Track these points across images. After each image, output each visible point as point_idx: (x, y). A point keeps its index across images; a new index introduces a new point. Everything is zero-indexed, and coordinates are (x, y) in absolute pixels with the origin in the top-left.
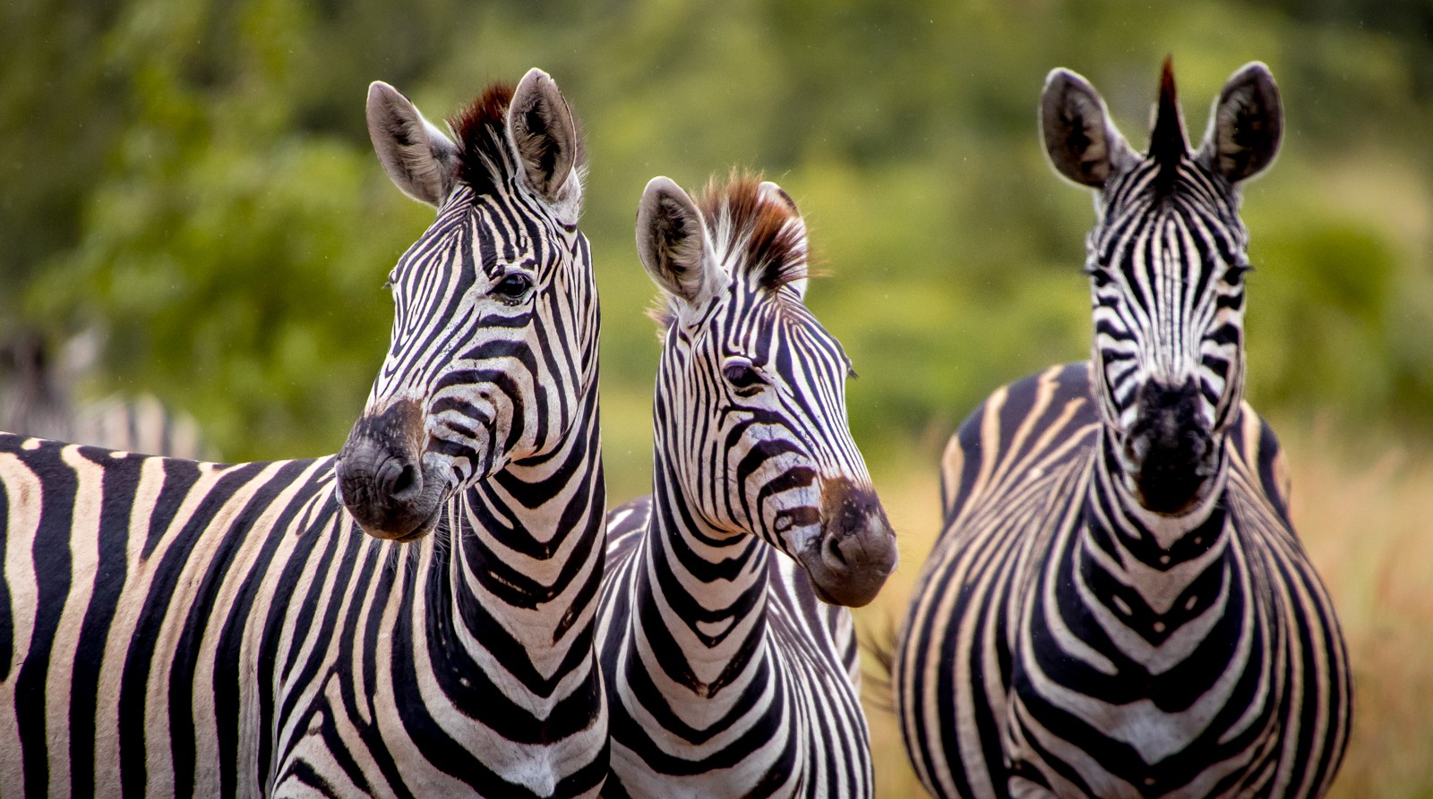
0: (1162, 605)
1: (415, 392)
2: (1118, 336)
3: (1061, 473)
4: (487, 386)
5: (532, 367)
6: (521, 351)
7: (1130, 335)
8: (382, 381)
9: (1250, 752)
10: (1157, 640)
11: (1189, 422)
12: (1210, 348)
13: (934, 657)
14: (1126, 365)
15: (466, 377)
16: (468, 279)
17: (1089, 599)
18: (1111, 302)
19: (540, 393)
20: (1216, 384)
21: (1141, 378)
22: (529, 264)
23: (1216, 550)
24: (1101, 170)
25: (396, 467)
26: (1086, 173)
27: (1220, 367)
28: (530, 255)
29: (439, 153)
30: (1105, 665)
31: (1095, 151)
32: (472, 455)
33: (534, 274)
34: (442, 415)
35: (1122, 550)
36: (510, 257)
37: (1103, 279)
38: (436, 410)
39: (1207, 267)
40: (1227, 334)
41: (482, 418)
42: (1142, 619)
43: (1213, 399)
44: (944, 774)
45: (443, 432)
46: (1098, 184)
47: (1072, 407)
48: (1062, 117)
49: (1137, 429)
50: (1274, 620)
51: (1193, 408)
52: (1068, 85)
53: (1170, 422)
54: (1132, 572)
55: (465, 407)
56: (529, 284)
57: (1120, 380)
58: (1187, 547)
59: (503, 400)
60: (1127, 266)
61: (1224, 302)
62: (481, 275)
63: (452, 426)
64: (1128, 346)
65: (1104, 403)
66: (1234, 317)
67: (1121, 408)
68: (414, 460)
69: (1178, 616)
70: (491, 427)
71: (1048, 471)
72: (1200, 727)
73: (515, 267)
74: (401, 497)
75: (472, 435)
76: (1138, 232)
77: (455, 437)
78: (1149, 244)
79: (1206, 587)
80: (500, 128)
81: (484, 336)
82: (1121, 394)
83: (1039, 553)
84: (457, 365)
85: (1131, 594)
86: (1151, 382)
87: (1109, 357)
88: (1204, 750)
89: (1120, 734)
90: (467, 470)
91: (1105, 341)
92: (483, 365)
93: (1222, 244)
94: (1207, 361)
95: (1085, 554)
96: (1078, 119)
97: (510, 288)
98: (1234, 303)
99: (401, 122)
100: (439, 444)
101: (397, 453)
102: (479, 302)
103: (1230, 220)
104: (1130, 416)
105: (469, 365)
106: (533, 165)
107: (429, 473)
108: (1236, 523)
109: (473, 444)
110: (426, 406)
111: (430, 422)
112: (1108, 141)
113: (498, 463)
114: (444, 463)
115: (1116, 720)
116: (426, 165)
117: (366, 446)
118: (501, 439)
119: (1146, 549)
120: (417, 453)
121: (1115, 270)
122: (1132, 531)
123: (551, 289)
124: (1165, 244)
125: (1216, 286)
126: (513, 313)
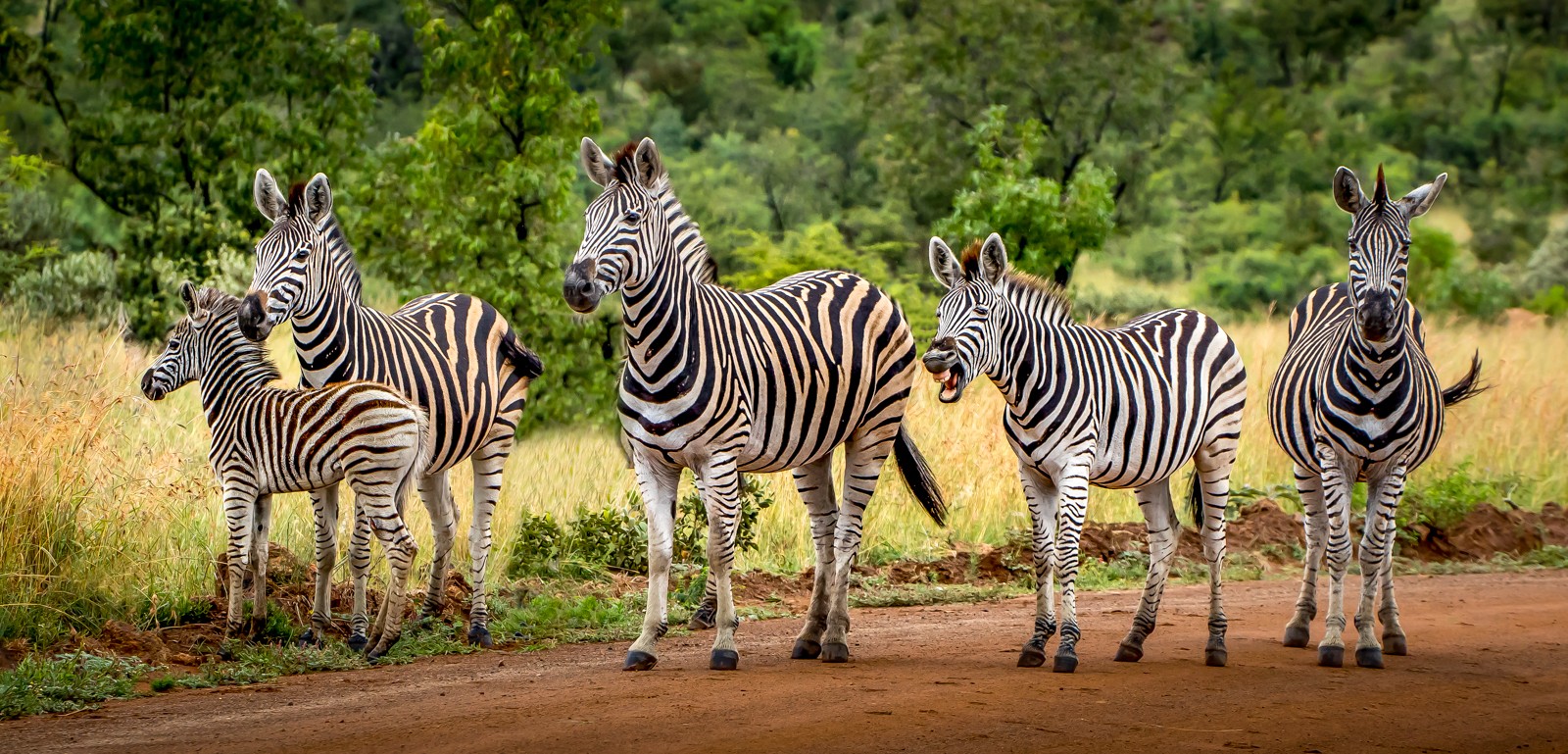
0: (1378, 377)
1: (593, 255)
2: (1359, 271)
3: (1339, 325)
4: (620, 256)
5: (637, 250)
6: (634, 243)
7: (1363, 271)
8: (581, 250)
9: (1410, 435)
10: (1376, 390)
11: (1385, 307)
12: (1394, 278)
13: (1285, 394)
14: (1362, 283)
15: (613, 251)
16: (616, 214)
17: (1350, 374)
18: (1357, 258)
19: (639, 260)
20: (1396, 292)
21: (1367, 288)
22: (639, 210)
23: (1400, 355)
24: (1356, 206)
25: (584, 282)
26: (1349, 207)
27: (1398, 286)
28: (640, 207)
29: (607, 166)
30: (1355, 400)
31: (1354, 199)
32: (613, 282)
33: (640, 214)
34: (604, 265)
35: (1362, 355)
36: (632, 207)
37: (1354, 248)
38: (601, 263)
39: (1395, 247)
40: (1401, 273)
41: (618, 267)
42: (1370, 382)
43: (1395, 298)
44: (1287, 440)
45: (602, 272)
46: (1354, 212)
47: (1342, 300)
48: (1341, 185)
49: (1365, 308)
50: (1420, 385)
51: (1388, 301)
52: (1345, 173)
53: (1377, 306)
54: (1366, 363)
55: (611, 263)
56: (638, 218)
57: (1359, 288)
58: (1387, 355)
59: (626, 261)
60: (1364, 245)
61: (1401, 261)
62: (621, 213)
63: (606, 269)
64: (1363, 276)
65: (1352, 297)
66: (1405, 267)
67: (1358, 299)
68: (591, 280)
69: (1384, 381)
70: (621, 272)
71: (1332, 325)
72: (1392, 425)
73: (634, 211)
74: (586, 295)
75: (613, 273)
76: (1368, 231)
77: (607, 274)
78: (1373, 236)
79: (1395, 370)
80: (631, 160)
81: (621, 236)
82: (1359, 294)
83: (1330, 355)
84: (610, 246)
85: (1366, 372)
86: (1371, 290)
87: (1355, 279)
88: (1392, 435)
89: (1360, 427)
90: (610, 288)
91: (1354, 273)
92: (620, 247)
93: (1400, 237)
94: (1393, 283)
95: (1348, 355)
96: (1348, 186)
97: (631, 219)
98: (1405, 261)
99: (593, 153)
100: (600, 276)
101: (585, 277)
102: (619, 223)
103: (1404, 229)
104: (1362, 302)
105: (614, 247)
106: (643, 174)
107: (597, 287)
108: (1407, 346)
109: (613, 277)
110: (597, 261)
111: (598, 267)
112: (1359, 195)
113: (622, 286)
114: (602, 284)
115: (1359, 422)
116: (602, 170)
117: (573, 275)
118: (624, 277)
119: (1373, 355)
120: (593, 279)
121: (1359, 245)
122: (1367, 348)
123: (646, 221)
124: (1379, 237)
125: (1398, 254)
126: (632, 228)
